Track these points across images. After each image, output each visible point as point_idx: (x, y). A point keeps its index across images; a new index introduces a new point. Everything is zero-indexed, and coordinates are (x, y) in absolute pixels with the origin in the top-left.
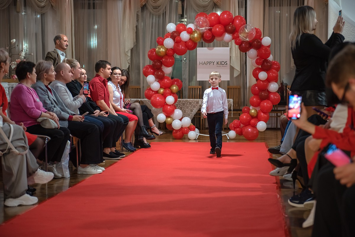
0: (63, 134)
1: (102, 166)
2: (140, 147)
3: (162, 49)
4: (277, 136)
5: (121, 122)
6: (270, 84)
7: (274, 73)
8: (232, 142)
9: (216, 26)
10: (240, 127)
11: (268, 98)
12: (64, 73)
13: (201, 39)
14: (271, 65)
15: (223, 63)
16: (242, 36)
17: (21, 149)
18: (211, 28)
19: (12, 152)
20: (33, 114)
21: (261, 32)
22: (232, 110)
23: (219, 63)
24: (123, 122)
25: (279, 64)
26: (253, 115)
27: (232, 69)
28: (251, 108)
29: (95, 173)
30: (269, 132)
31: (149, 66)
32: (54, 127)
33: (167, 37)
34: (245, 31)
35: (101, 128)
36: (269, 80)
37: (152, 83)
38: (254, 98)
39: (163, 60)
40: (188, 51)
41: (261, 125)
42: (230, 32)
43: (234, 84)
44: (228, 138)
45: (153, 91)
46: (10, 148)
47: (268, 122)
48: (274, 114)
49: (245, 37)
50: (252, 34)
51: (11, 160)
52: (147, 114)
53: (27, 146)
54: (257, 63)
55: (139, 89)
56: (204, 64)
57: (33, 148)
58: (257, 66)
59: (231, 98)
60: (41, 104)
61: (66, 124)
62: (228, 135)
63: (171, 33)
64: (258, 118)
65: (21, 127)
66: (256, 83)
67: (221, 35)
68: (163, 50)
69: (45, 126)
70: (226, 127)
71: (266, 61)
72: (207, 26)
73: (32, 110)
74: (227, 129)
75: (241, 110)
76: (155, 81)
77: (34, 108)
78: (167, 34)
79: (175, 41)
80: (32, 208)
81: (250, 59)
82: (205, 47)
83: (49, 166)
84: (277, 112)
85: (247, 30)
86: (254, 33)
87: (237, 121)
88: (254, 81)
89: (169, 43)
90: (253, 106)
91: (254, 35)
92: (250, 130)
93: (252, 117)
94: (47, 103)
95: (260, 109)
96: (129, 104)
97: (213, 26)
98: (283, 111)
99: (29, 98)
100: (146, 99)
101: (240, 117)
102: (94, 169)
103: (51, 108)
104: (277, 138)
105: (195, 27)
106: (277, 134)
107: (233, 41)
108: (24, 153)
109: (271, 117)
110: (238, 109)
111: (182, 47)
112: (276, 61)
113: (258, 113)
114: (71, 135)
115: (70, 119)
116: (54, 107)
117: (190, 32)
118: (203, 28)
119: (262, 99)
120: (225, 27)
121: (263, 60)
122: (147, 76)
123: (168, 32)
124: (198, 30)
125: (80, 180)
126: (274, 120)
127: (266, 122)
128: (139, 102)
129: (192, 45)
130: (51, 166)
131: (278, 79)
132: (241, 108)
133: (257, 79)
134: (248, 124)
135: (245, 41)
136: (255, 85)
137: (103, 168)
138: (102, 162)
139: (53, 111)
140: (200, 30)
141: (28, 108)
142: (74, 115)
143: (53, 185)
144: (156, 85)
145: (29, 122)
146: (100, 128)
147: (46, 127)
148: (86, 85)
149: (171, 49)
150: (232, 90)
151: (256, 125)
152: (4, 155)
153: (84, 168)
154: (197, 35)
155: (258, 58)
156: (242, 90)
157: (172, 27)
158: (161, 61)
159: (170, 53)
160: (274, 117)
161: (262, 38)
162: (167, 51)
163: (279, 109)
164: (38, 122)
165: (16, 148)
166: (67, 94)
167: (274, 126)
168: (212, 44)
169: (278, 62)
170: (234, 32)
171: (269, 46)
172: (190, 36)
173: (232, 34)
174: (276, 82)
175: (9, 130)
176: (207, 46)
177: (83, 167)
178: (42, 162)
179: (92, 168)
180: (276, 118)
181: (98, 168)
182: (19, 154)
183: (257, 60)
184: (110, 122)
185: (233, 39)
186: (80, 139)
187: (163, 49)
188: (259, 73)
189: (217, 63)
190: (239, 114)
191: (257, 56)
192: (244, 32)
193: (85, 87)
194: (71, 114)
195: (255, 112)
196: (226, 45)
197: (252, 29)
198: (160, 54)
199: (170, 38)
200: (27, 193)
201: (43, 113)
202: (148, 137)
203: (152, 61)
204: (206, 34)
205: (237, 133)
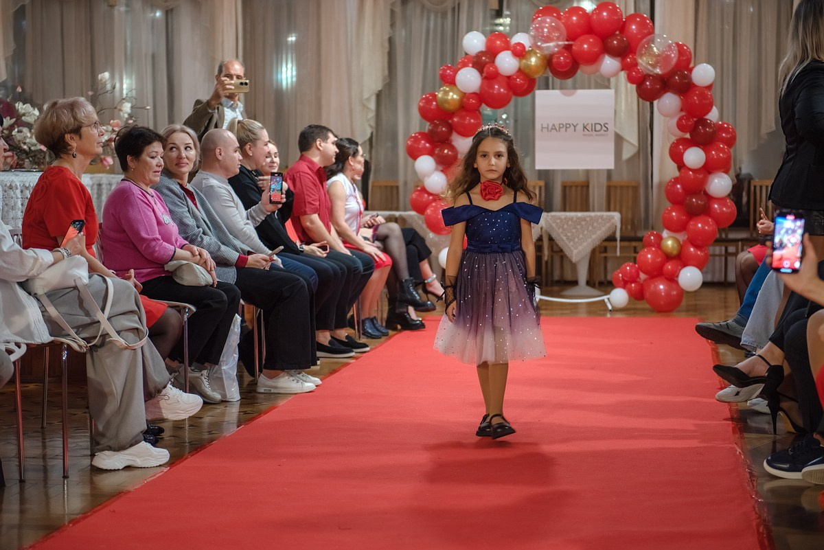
0: (225, 298)
1: (314, 374)
2: (399, 327)
3: (451, 94)
4: (725, 302)
5: (357, 269)
6: (711, 177)
7: (722, 150)
8: (619, 316)
9: (582, 38)
10: (638, 280)
11: (706, 211)
12: (222, 154)
13: (546, 69)
14: (714, 133)
15: (598, 127)
16: (644, 63)
17: (131, 335)
18: (570, 43)
19: (111, 342)
20: (156, 255)
21: (690, 52)
22: (618, 239)
23: (589, 127)
24: (361, 268)
25: (732, 129)
26: (669, 251)
27: (619, 140)
28: (665, 234)
29: (299, 392)
30: (708, 292)
31: (421, 134)
32: (203, 283)
33: (465, 65)
34: (653, 50)
35: (312, 283)
36: (709, 168)
37: (429, 175)
38: (672, 210)
39: (455, 120)
40: (514, 98)
41: (690, 277)
42: (614, 53)
43: (624, 177)
44: (610, 307)
45: (430, 194)
46: (104, 333)
47: (705, 269)
48: (719, 250)
49: (650, 65)
50: (668, 57)
51: (108, 361)
52: (417, 249)
53: (145, 329)
54: (680, 126)
55: (395, 190)
56: (552, 129)
57: (157, 333)
58: (680, 134)
59: (615, 210)
60: (174, 228)
61: (231, 276)
62: (608, 299)
63: (475, 57)
64: (681, 259)
65: (130, 283)
66: (677, 174)
67: (594, 59)
68: (455, 96)
69: (182, 279)
70: (602, 278)
71: (702, 121)
72: (561, 38)
73: (153, 243)
74: (606, 283)
75: (640, 239)
76: (436, 169)
77: (158, 239)
78: (465, 58)
79: (484, 75)
80: (157, 476)
81: (662, 117)
82: (553, 89)
83: (192, 375)
84: (726, 244)
85: (657, 49)
86: (674, 55)
87: (631, 267)
88: (672, 170)
89: (469, 79)
90: (669, 229)
91: (674, 61)
92: (661, 287)
93: (668, 257)
94: (186, 225)
95: (686, 237)
96: (373, 225)
97: (574, 39)
98: (740, 243)
99: (147, 216)
100: (413, 213)
101: (638, 256)
102: (295, 381)
103: (197, 236)
104: (726, 307)
105: (532, 42)
106: (725, 298)
107: (623, 75)
108: (138, 345)
109: (711, 255)
110: (632, 235)
111: (499, 89)
112: (725, 121)
113: (682, 247)
114: (242, 301)
115: (240, 265)
116: (204, 233)
117: (520, 52)
118: (551, 44)
119: (693, 213)
120: (603, 41)
121: (695, 119)
122: (415, 157)
123: (466, 54)
124: (539, 47)
125: (263, 407)
126: (719, 263)
127: (700, 267)
128: (396, 220)
129: (524, 85)
130: (197, 374)
131: (730, 166)
132: (639, 234)
133: (681, 165)
134: (657, 273)
135: (652, 74)
136: (677, 180)
137: (317, 379)
138: (315, 364)
139: (200, 245)
140: (543, 47)
141: (144, 240)
142: (249, 253)
143: (201, 418)
144: (436, 181)
145: (146, 271)
146: (309, 285)
147: (185, 283)
148: (276, 181)
149: (475, 93)
150: (618, 191)
151: (677, 276)
152: (93, 349)
153: (273, 380)
154: (536, 61)
155: (683, 116)
156: (642, 191)
157: (475, 41)
158: (450, 121)
159: (471, 105)
160: (720, 255)
161: (693, 68)
162: (465, 100)
163: (732, 236)
164: (168, 271)
165: (119, 333)
166: (232, 204)
167: (719, 277)
168: (569, 81)
169: (730, 123)
170: (625, 53)
171: (709, 87)
172: (520, 62)
173: (619, 59)
174: (726, 172)
175: (104, 293)
176: (558, 86)
177: (271, 377)
178: (175, 364)
179: (292, 378)
180: (723, 258)
181: (304, 378)
182: (126, 348)
183: (680, 119)
184: (332, 271)
185: (622, 70)
186: (262, 311)
187: (454, 93)
188: (685, 150)
189: (585, 127)
190: (635, 248)
191: (682, 110)
192: (650, 54)
193: (273, 186)
194: (242, 250)
195: (675, 245)
196: (604, 83)
197: (670, 46)
198: (446, 106)
199: (473, 67)
200: (145, 440)
201: (178, 250)
202: (420, 307)
203: (428, 124)
204: (559, 58)
205: (631, 293)
